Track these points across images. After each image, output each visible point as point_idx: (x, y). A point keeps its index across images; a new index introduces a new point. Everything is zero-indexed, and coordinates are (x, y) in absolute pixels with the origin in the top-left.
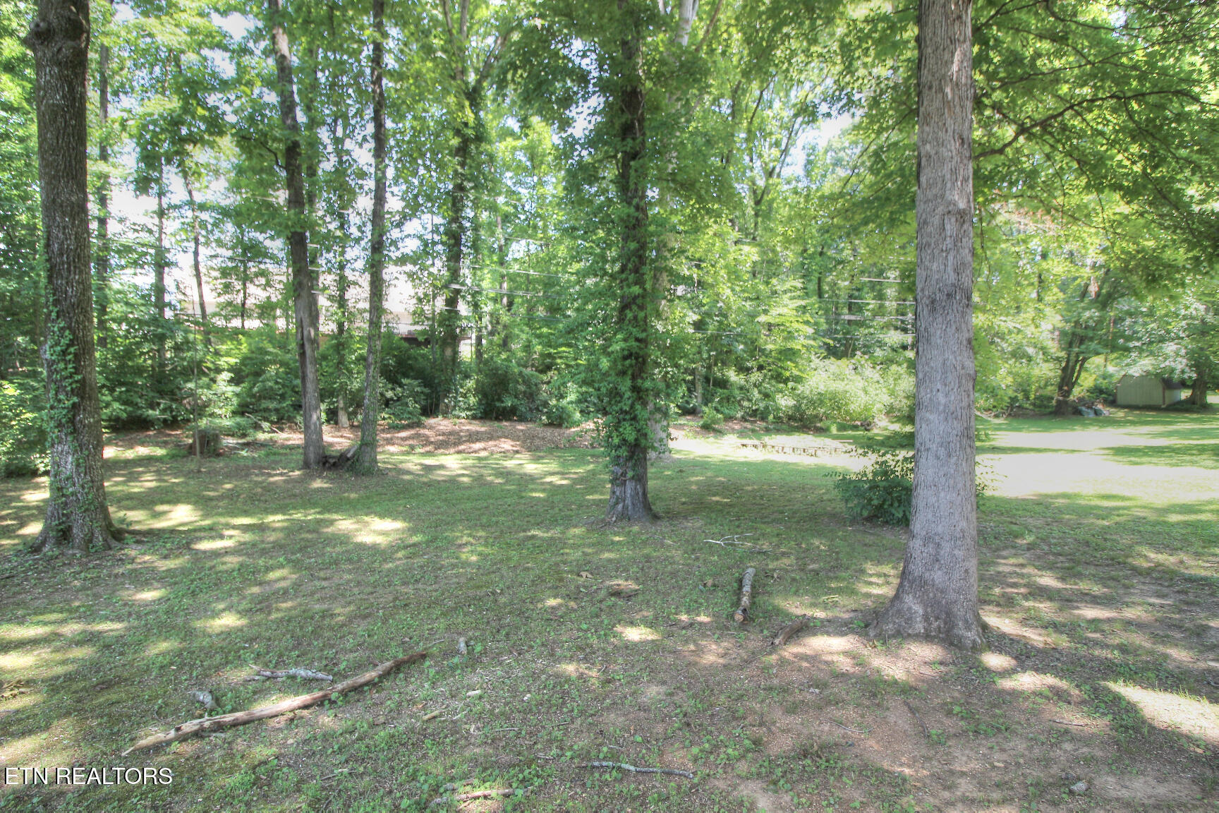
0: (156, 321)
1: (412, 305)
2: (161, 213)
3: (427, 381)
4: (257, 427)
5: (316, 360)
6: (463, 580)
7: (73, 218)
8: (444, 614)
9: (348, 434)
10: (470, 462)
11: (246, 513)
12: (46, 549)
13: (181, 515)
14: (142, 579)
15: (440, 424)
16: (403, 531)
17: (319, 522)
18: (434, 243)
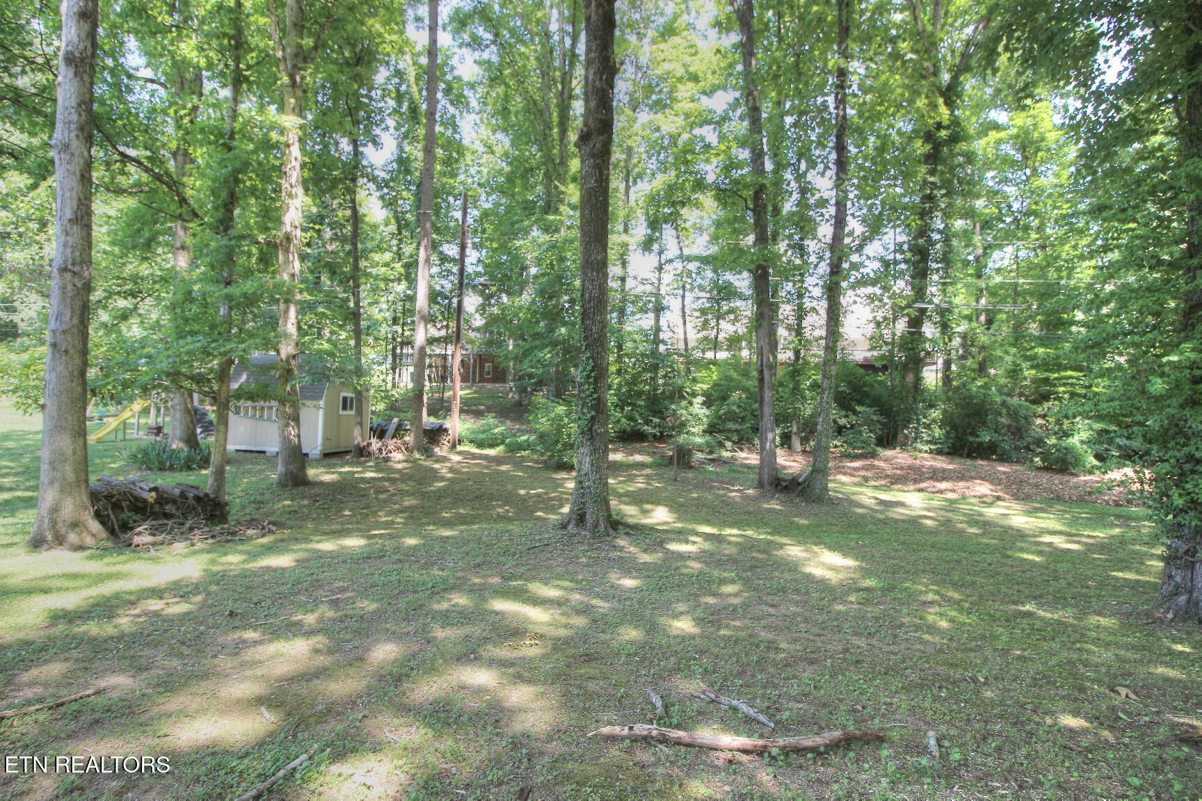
0: (654, 353)
1: (870, 329)
2: (660, 269)
3: (885, 409)
4: (721, 445)
5: (773, 386)
6: (930, 650)
7: (598, 273)
8: (906, 689)
9: (800, 458)
10: (935, 503)
11: (708, 522)
12: (570, 527)
13: (660, 516)
14: (628, 566)
15: (897, 457)
16: (855, 570)
17: (769, 543)
18: (896, 262)
